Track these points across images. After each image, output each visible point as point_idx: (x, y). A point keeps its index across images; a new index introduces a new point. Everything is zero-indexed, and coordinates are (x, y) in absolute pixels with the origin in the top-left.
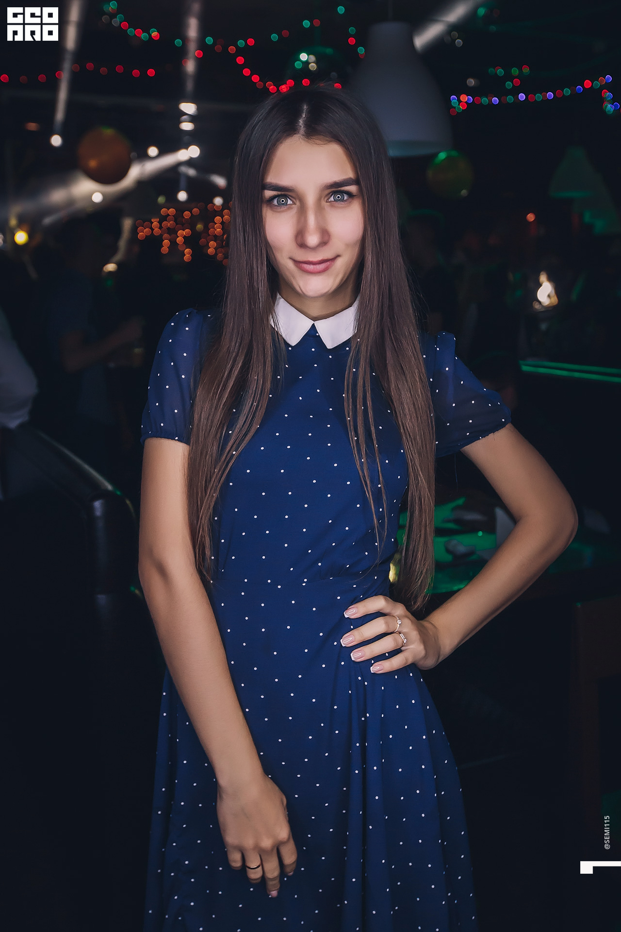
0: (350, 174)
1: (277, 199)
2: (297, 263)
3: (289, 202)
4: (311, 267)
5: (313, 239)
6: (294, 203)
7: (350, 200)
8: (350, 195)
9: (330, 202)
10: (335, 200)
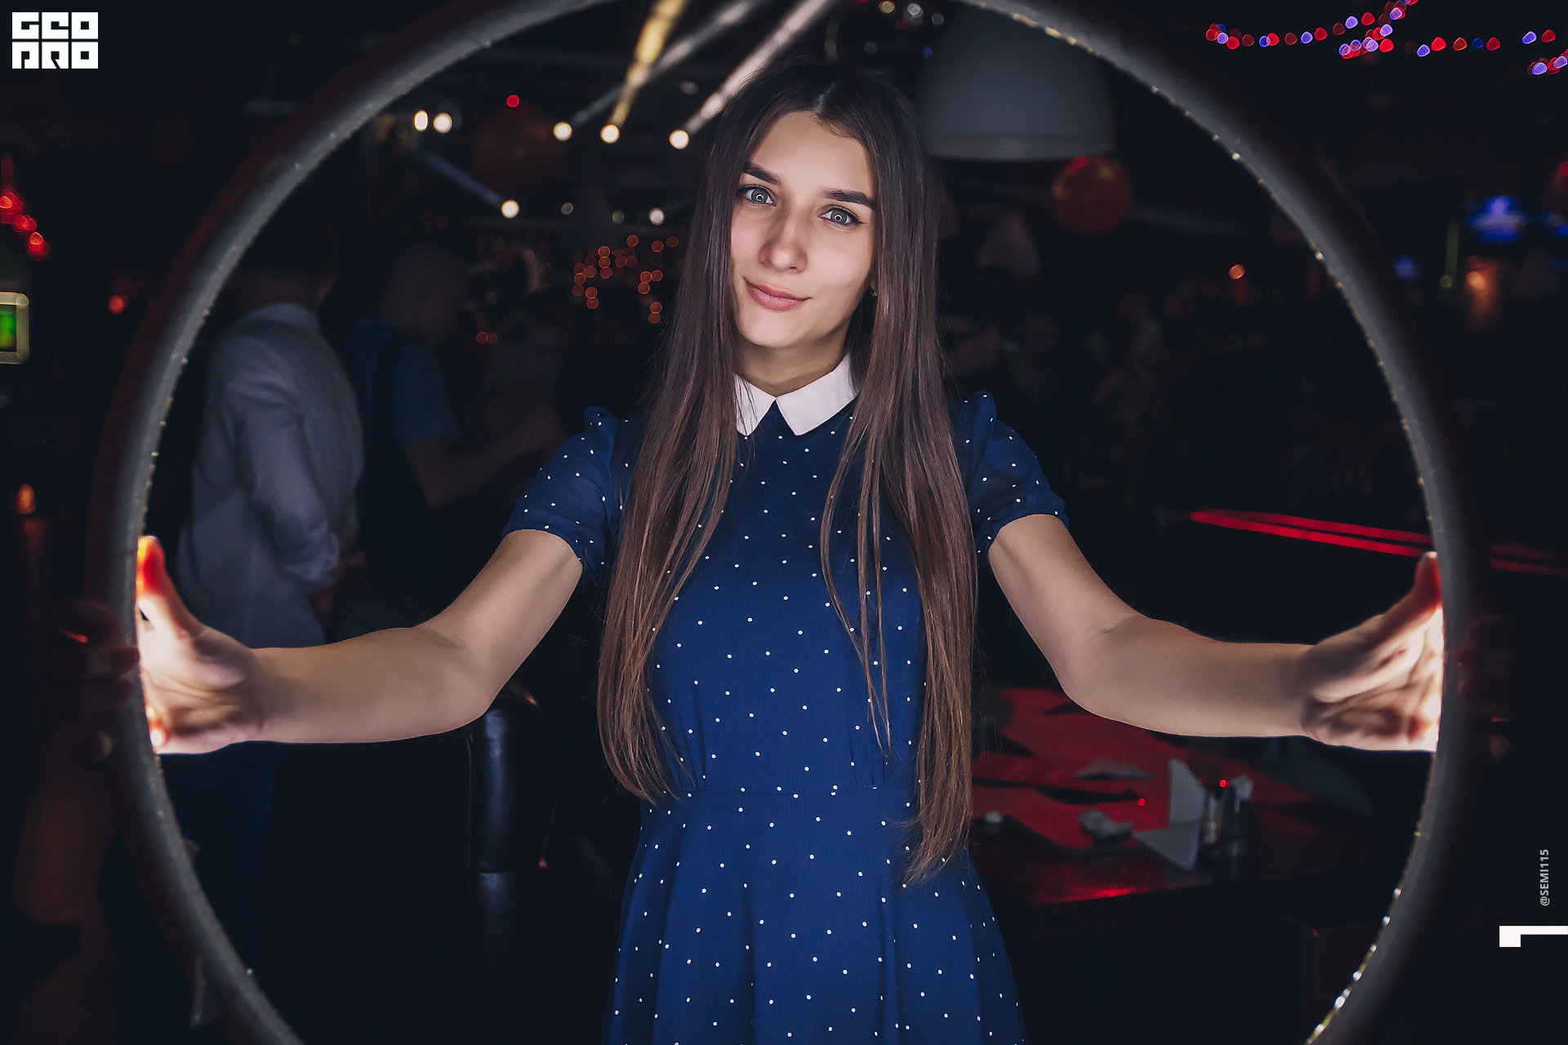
0: (866, 189)
1: (752, 191)
2: (750, 285)
3: (769, 200)
4: (766, 298)
5: (782, 257)
6: (774, 204)
7: (852, 226)
8: (855, 220)
9: (823, 218)
10: (832, 220)
